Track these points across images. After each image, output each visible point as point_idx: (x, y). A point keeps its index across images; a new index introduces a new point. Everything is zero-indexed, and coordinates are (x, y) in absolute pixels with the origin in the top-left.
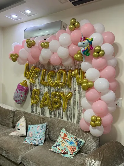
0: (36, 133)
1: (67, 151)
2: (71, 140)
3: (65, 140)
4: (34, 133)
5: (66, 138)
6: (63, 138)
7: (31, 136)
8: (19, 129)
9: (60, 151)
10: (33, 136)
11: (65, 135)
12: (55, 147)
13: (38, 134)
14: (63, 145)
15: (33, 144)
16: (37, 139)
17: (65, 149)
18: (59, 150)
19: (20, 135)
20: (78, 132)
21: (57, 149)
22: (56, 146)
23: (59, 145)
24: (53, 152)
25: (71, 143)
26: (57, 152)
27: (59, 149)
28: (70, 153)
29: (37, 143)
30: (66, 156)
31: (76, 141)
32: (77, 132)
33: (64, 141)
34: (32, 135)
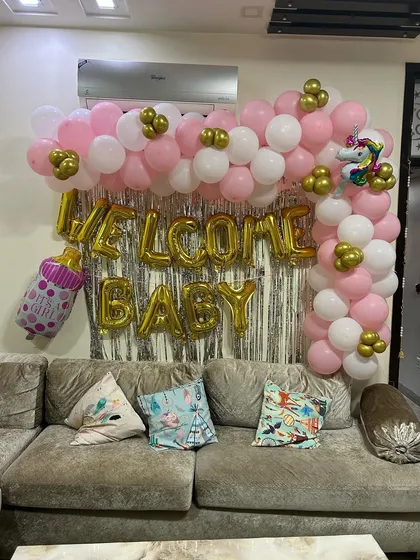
0: (188, 412)
1: (304, 433)
2: (302, 403)
3: (290, 406)
4: (182, 413)
5: (289, 401)
6: (282, 404)
7: (175, 425)
8: (116, 417)
9: (286, 439)
10: (182, 422)
11: (284, 396)
12: (266, 432)
13: (194, 414)
14: (289, 421)
15: (191, 445)
16: (199, 430)
17: (296, 429)
18: (284, 435)
19: (123, 434)
20: (307, 383)
21: (276, 436)
22: (272, 430)
23: (278, 426)
24: (269, 446)
25: (306, 410)
26: (278, 444)
27: (281, 434)
28: (313, 436)
29: (202, 441)
30: (304, 444)
31: (315, 402)
32: (304, 382)
33: (287, 412)
34: (177, 421)
